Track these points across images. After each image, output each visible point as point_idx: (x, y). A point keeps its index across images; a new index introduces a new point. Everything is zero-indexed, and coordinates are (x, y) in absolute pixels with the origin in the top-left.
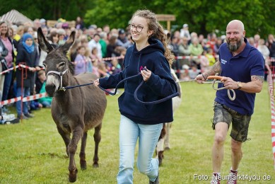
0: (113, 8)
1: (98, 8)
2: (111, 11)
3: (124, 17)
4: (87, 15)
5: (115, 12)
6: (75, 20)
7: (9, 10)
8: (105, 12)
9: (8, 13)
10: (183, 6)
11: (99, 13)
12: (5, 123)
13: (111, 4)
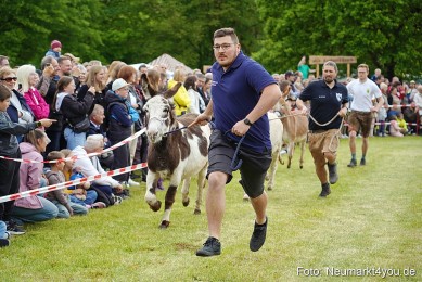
0: (282, 50)
1: (263, 50)
3: (294, 59)
5: (284, 55)
7: (160, 55)
8: (273, 54)
9: (159, 58)
10: (366, 46)
11: (265, 55)
13: (279, 45)
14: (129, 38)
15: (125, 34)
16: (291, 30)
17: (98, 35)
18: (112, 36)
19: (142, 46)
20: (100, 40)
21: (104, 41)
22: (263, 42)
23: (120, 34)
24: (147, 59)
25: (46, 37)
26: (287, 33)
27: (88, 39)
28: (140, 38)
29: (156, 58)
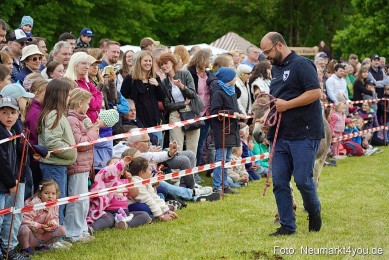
0: (373, 27)
1: (351, 27)
2: (371, 32)
4: (336, 38)
5: (377, 33)
6: (318, 44)
7: (225, 33)
8: (363, 32)
9: (223, 37)
11: (353, 34)
12: (199, 199)
13: (370, 21)
14: (187, 12)
15: (183, 8)
16: (385, 3)
17: (149, 9)
18: (167, 10)
19: (202, 22)
20: (152, 15)
21: (157, 16)
22: (351, 18)
23: (176, 8)
24: (210, 38)
25: (88, 11)
26: (380, 7)
27: (138, 14)
28: (200, 12)
29: (219, 37)
